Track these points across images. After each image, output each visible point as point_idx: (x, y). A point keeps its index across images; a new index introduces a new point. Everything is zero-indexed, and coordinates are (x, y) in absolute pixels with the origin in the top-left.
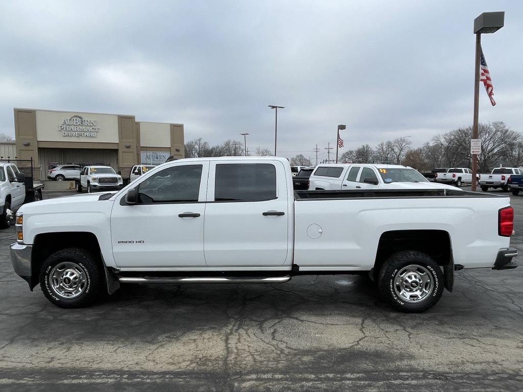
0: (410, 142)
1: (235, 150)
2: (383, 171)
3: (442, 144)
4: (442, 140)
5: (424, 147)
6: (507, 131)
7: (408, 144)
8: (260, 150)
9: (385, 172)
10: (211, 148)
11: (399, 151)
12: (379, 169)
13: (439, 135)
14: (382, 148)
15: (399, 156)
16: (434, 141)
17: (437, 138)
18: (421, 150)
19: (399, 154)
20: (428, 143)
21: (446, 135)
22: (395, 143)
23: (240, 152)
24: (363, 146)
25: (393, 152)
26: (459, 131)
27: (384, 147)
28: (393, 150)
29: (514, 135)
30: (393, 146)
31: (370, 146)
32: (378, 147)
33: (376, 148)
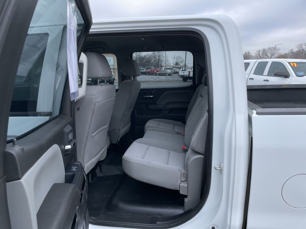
0: (279, 49)
1: (159, 57)
2: (294, 65)
3: (303, 50)
5: (289, 53)
7: (277, 50)
8: (175, 56)
9: (296, 65)
10: (143, 56)
11: (271, 56)
12: (289, 63)
14: (259, 54)
16: (298, 48)
17: (300, 46)
18: (286, 54)
20: (292, 50)
22: (268, 50)
23: (162, 58)
24: (246, 52)
25: (266, 56)
27: (261, 53)
28: (266, 55)
30: (267, 52)
31: (251, 52)
32: (256, 53)
33: (255, 53)
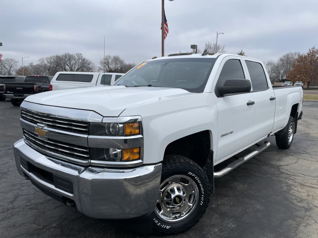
0: (17, 61)
3: (45, 65)
4: (46, 62)
6: (84, 59)
7: (15, 62)
13: (43, 58)
15: (9, 71)
16: (40, 62)
17: (42, 60)
19: (10, 70)
20: (32, 63)
21: (47, 58)
26: (57, 56)
29: (88, 62)
